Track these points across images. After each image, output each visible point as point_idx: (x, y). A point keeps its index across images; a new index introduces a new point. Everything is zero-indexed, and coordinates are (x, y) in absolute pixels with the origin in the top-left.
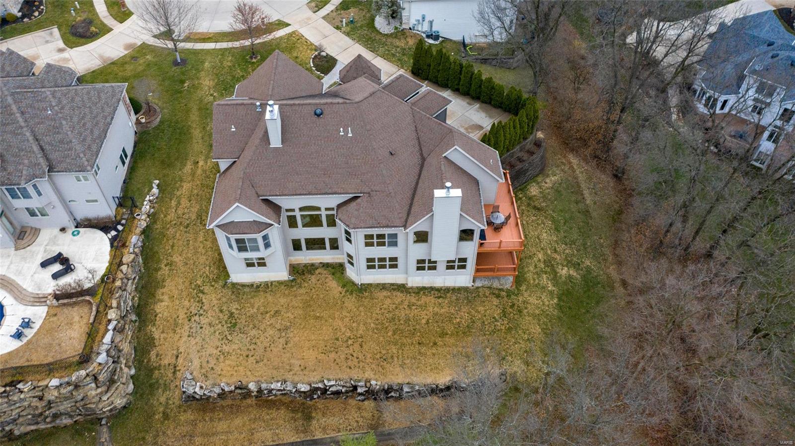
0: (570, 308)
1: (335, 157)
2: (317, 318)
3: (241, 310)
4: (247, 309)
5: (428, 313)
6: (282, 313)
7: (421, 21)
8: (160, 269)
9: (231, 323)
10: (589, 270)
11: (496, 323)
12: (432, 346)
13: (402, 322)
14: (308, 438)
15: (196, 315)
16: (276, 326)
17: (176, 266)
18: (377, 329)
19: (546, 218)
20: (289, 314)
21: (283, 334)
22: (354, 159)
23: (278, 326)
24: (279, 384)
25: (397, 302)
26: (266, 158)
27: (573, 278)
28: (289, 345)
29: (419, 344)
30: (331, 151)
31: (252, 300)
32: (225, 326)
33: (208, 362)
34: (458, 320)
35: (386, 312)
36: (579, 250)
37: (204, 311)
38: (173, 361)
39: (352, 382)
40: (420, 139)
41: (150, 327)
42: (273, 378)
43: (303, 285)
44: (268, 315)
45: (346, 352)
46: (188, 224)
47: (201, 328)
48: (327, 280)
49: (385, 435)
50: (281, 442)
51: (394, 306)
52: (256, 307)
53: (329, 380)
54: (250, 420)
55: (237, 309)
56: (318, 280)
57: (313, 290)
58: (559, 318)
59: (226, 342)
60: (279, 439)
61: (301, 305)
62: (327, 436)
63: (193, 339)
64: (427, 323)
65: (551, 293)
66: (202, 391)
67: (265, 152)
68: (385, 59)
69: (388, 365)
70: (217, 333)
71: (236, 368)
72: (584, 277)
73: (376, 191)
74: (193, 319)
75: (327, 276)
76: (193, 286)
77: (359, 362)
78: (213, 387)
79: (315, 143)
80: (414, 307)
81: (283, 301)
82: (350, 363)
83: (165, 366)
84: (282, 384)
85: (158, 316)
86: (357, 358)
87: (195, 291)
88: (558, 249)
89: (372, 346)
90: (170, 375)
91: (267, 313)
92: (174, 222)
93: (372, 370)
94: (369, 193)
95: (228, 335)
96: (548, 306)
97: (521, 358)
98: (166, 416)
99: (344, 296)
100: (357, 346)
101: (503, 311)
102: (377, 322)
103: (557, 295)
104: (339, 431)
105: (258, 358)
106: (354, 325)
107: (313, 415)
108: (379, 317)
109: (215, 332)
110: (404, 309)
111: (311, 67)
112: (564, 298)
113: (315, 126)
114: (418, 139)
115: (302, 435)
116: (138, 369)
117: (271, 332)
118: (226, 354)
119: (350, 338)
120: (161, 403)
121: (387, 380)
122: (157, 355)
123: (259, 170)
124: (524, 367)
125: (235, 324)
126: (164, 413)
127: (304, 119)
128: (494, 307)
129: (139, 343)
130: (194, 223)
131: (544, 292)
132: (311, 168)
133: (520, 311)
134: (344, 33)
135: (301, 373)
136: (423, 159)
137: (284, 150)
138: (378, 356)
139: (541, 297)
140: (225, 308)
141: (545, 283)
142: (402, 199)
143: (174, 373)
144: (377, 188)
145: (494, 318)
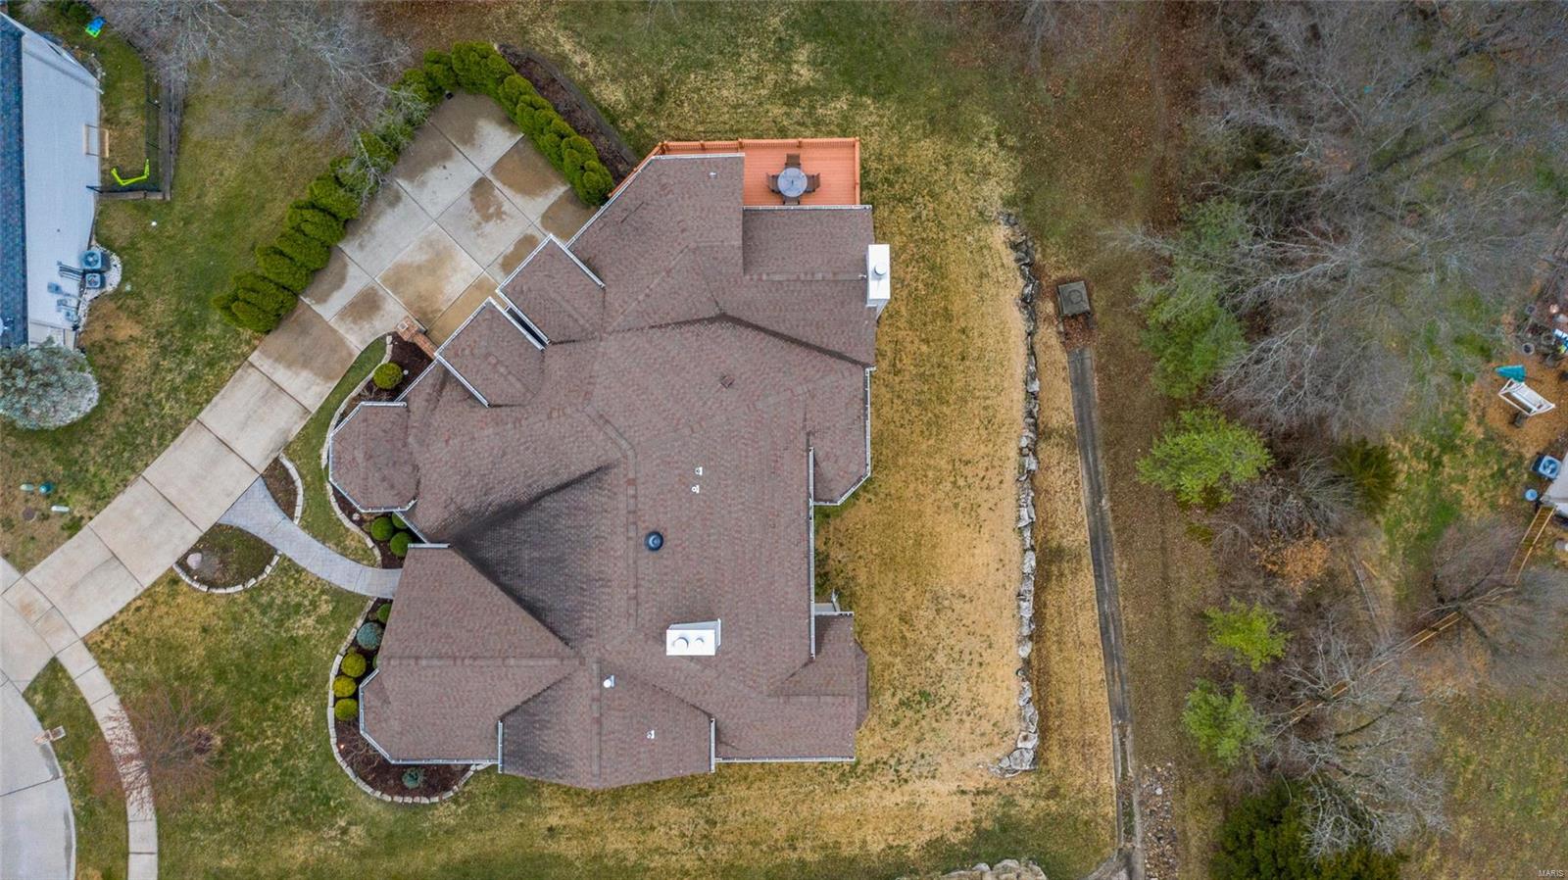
0: (878, 77)
1: (743, 503)
2: (918, 544)
3: (895, 688)
4: (896, 675)
5: (908, 339)
6: (905, 609)
7: (60, 297)
8: (800, 860)
9: (920, 702)
10: (792, 23)
11: (923, 218)
12: (967, 336)
13: (926, 387)
14: (1089, 551)
15: (897, 771)
16: (931, 617)
17: (797, 829)
18: (938, 435)
19: (680, 82)
20: (909, 596)
21: (946, 603)
22: (746, 464)
23: (930, 614)
24: (1024, 605)
25: (889, 396)
26: (740, 653)
27: (815, 57)
28: (966, 592)
29: (963, 359)
30: (730, 512)
31: (878, 668)
32: (925, 712)
33: (983, 735)
34: (921, 286)
35: (907, 417)
36: (747, 30)
37: (892, 756)
38: (968, 799)
39: (1023, 478)
40: (682, 319)
41: (909, 854)
42: (1014, 616)
43: (851, 574)
44: (908, 635)
45: (978, 490)
46: (707, 822)
47: (923, 756)
48: (842, 528)
49: (1083, 426)
50: (1095, 597)
51: (895, 401)
52: (890, 659)
53: (1019, 519)
54: (1061, 651)
55: (894, 695)
56: (841, 545)
57: (861, 553)
58: (901, 101)
59: (954, 705)
60: (1089, 600)
61: (891, 575)
62: (1086, 521)
63: (940, 769)
64: (927, 341)
65: (852, 105)
66: (1031, 736)
67: (730, 656)
68: (208, 401)
69: (998, 415)
70: (935, 725)
71: (998, 683)
72: (807, 37)
73: (805, 420)
74: (905, 775)
75: (831, 529)
76: (842, 786)
77: (993, 467)
78: (1024, 718)
79: (715, 548)
80: (899, 365)
81: (881, 610)
82: (995, 482)
83: (975, 812)
84: (1024, 600)
85: (891, 843)
86: (987, 469)
87: (852, 780)
88: (754, 73)
89: (968, 443)
90: (991, 798)
91: (904, 637)
92: (702, 852)
93: (1005, 443)
94: (808, 434)
95: (943, 704)
96: (882, 117)
97: (979, 184)
98: (1054, 793)
99: (876, 495)
100: (968, 471)
101: (899, 201)
102: (927, 433)
103: (855, 96)
104: (1079, 501)
105: (985, 645)
106: (930, 474)
107: (1054, 544)
108: (918, 430)
109: (934, 730)
110: (901, 382)
111: (246, 591)
112: (860, 82)
113: (680, 549)
114: (679, 324)
115: (1085, 562)
116: (977, 858)
117: (942, 626)
118: (975, 704)
119: (954, 483)
120: (1033, 806)
121: (1020, 420)
122: (957, 829)
123: (764, 664)
124: (993, 182)
125: (922, 694)
126: (1047, 798)
127: (666, 574)
128: (893, 217)
129: (935, 868)
130: (704, 810)
131: (853, 118)
132: (761, 553)
133: (898, 171)
134: (95, 509)
135: (1007, 567)
136: (723, 317)
137: (726, 615)
138: (983, 432)
139: (866, 127)
140: (891, 718)
141: (834, 112)
142: (814, 367)
143: (986, 793)
144: (800, 415)
145: (914, 219)
